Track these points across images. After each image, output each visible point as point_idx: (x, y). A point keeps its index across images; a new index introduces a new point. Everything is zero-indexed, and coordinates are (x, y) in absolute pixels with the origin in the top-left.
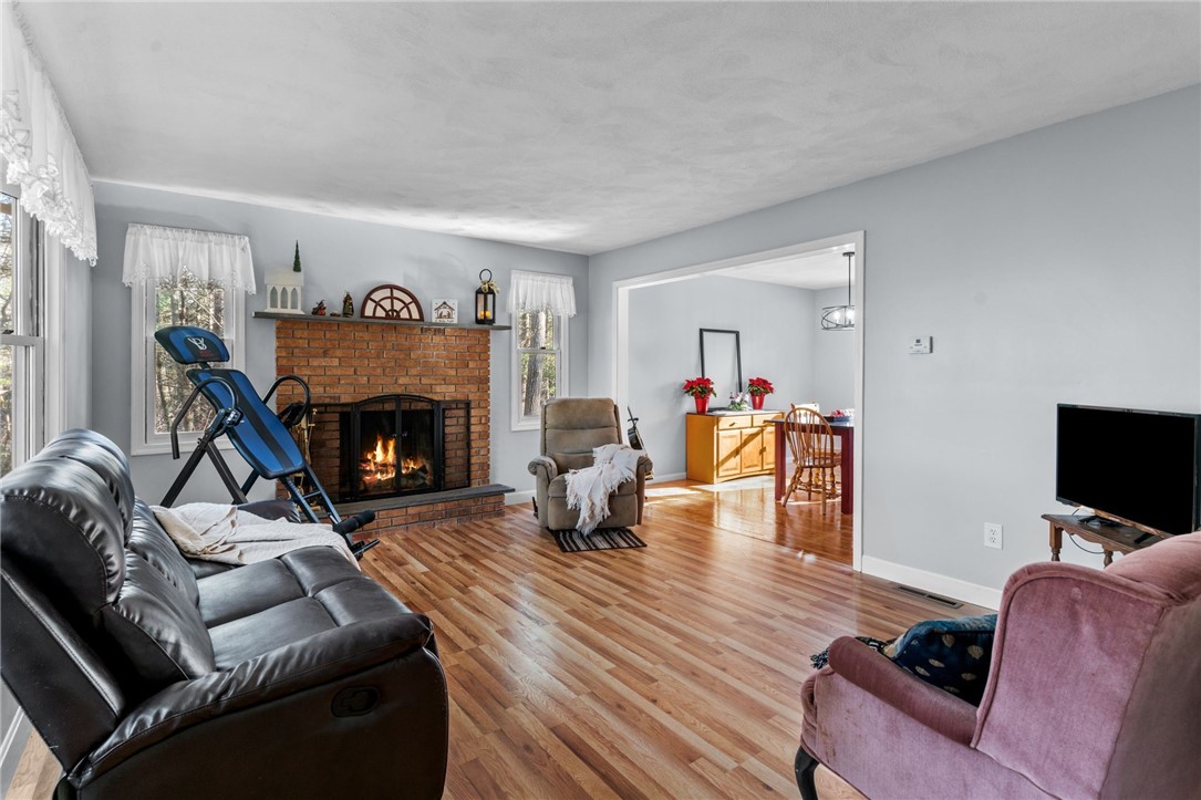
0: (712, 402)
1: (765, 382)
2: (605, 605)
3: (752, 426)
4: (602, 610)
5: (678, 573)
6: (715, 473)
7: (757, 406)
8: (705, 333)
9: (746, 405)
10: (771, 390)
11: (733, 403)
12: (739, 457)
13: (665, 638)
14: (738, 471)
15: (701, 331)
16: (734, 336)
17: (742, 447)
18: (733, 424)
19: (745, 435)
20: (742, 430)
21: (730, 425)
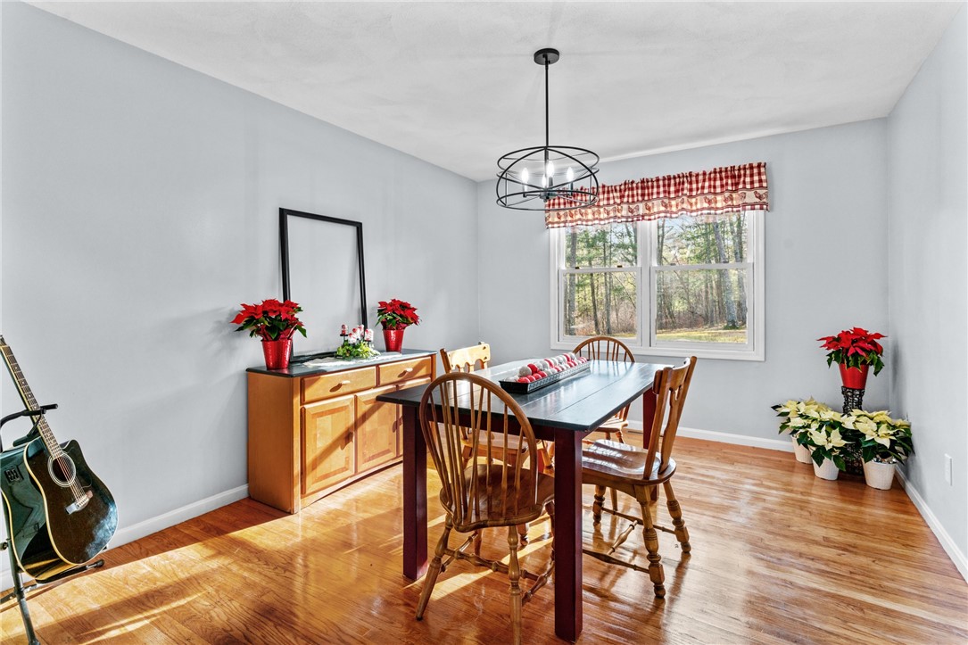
0: (299, 344)
1: (405, 306)
3: (378, 385)
6: (297, 489)
7: (393, 346)
8: (290, 219)
9: (370, 349)
10: (415, 320)
11: (346, 343)
12: (351, 445)
14: (351, 472)
15: (283, 214)
16: (352, 230)
17: (356, 425)
18: (339, 386)
19: (366, 402)
20: (358, 394)
21: (332, 390)
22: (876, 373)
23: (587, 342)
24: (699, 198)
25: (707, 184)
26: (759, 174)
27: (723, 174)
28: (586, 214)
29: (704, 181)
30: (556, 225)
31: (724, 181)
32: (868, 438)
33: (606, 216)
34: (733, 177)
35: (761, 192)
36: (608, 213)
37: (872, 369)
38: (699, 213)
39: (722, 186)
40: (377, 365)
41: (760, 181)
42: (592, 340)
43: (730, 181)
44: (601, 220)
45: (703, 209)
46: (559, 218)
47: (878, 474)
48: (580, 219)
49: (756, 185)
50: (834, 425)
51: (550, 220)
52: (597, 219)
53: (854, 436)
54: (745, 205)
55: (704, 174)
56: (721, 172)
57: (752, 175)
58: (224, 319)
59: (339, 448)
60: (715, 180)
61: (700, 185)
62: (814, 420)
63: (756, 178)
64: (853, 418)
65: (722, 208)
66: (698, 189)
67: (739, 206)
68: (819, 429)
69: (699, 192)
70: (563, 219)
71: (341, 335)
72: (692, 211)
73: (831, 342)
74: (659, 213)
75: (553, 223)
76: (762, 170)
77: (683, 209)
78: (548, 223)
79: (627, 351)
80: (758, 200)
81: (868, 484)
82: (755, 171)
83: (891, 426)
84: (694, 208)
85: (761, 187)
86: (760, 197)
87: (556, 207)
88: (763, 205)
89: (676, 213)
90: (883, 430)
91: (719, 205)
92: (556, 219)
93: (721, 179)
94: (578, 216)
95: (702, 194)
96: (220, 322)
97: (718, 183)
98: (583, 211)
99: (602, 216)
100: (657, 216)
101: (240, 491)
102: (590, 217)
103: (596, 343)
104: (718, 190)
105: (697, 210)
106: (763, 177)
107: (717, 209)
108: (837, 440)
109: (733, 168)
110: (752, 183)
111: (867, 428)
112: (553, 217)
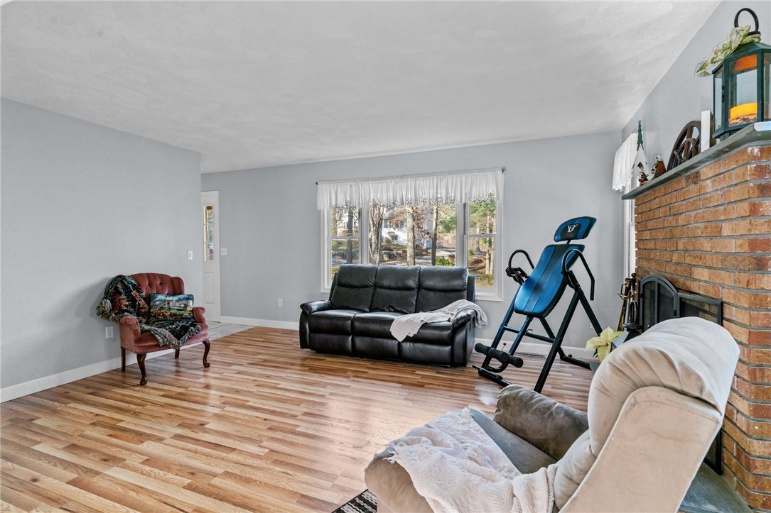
2: (306, 414)
4: (305, 410)
5: (257, 468)
13: (256, 403)
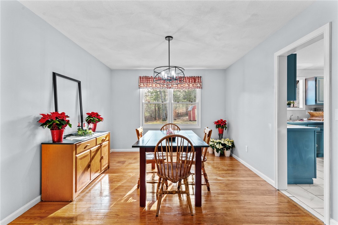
1: (97, 115)
3: (96, 145)
6: (74, 190)
8: (57, 78)
12: (89, 170)
15: (54, 75)
17: (91, 161)
18: (86, 146)
19: (93, 152)
20: (91, 149)
21: (85, 148)
22: (225, 130)
23: (165, 125)
24: (186, 84)
25: (188, 80)
26: (200, 79)
27: (192, 78)
28: (153, 85)
29: (187, 79)
30: (143, 88)
31: (192, 80)
32: (227, 145)
33: (159, 86)
34: (194, 79)
35: (201, 84)
36: (160, 86)
37: (225, 129)
38: (186, 88)
39: (192, 81)
40: (96, 137)
41: (201, 81)
42: (167, 125)
43: (194, 80)
44: (158, 87)
45: (187, 87)
46: (144, 85)
47: (227, 153)
48: (151, 87)
49: (200, 82)
50: (220, 143)
51: (141, 86)
52: (157, 87)
53: (224, 145)
54: (197, 87)
55: (187, 77)
56: (191, 77)
57: (199, 79)
58: (31, 121)
59: (86, 171)
60: (190, 79)
61: (186, 80)
62: (215, 142)
63: (200, 80)
64: (223, 141)
65: (192, 87)
66: (185, 81)
67: (195, 87)
68: (217, 144)
69: (186, 82)
70: (145, 86)
71: (78, 126)
72: (184, 87)
73: (216, 123)
74: (175, 87)
75: (142, 87)
76: (201, 78)
77: (182, 86)
78: (140, 87)
79: (178, 127)
80: (200, 86)
81: (226, 156)
82: (200, 78)
83: (231, 142)
84: (184, 86)
85: (201, 83)
86: (201, 85)
87: (143, 82)
88: (201, 87)
89: (180, 87)
90: (229, 143)
91: (191, 86)
92: (143, 86)
93: (191, 79)
94: (151, 86)
95: (187, 83)
96: (30, 122)
97: (191, 80)
98: (152, 84)
99: (158, 86)
100: (175, 88)
101: (38, 199)
102: (154, 86)
103: (168, 125)
104: (191, 82)
105: (185, 87)
106: (201, 80)
107: (190, 87)
108: (221, 147)
109: (194, 77)
110: (199, 81)
111: (226, 143)
112: (142, 85)
